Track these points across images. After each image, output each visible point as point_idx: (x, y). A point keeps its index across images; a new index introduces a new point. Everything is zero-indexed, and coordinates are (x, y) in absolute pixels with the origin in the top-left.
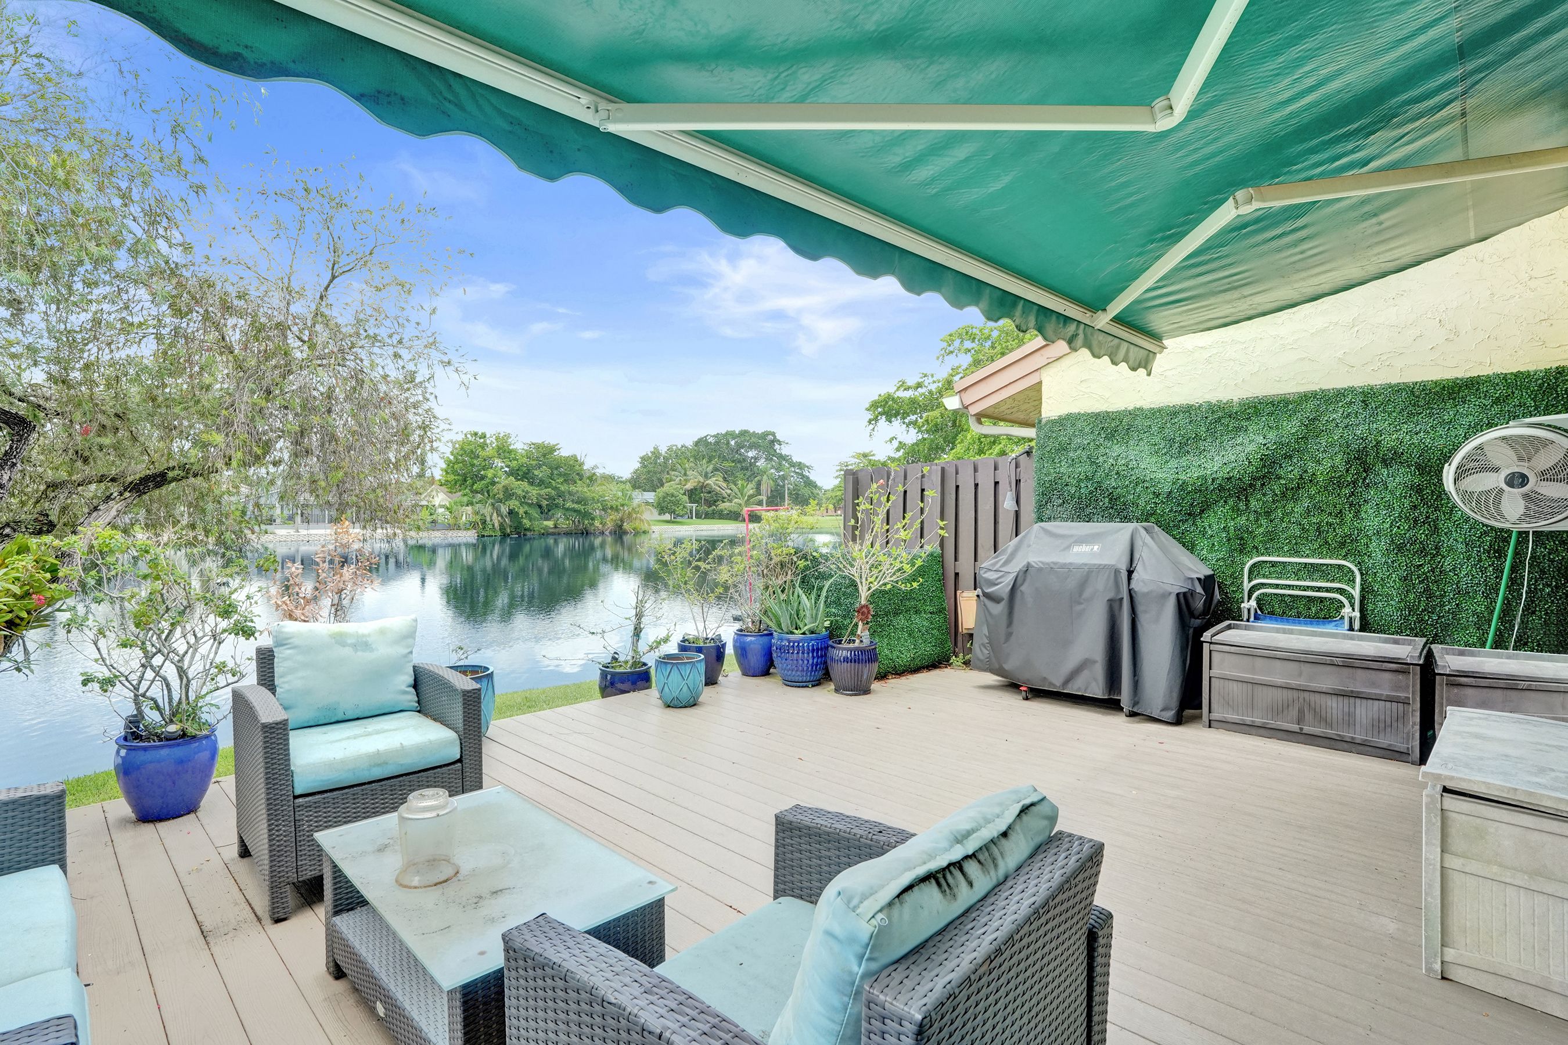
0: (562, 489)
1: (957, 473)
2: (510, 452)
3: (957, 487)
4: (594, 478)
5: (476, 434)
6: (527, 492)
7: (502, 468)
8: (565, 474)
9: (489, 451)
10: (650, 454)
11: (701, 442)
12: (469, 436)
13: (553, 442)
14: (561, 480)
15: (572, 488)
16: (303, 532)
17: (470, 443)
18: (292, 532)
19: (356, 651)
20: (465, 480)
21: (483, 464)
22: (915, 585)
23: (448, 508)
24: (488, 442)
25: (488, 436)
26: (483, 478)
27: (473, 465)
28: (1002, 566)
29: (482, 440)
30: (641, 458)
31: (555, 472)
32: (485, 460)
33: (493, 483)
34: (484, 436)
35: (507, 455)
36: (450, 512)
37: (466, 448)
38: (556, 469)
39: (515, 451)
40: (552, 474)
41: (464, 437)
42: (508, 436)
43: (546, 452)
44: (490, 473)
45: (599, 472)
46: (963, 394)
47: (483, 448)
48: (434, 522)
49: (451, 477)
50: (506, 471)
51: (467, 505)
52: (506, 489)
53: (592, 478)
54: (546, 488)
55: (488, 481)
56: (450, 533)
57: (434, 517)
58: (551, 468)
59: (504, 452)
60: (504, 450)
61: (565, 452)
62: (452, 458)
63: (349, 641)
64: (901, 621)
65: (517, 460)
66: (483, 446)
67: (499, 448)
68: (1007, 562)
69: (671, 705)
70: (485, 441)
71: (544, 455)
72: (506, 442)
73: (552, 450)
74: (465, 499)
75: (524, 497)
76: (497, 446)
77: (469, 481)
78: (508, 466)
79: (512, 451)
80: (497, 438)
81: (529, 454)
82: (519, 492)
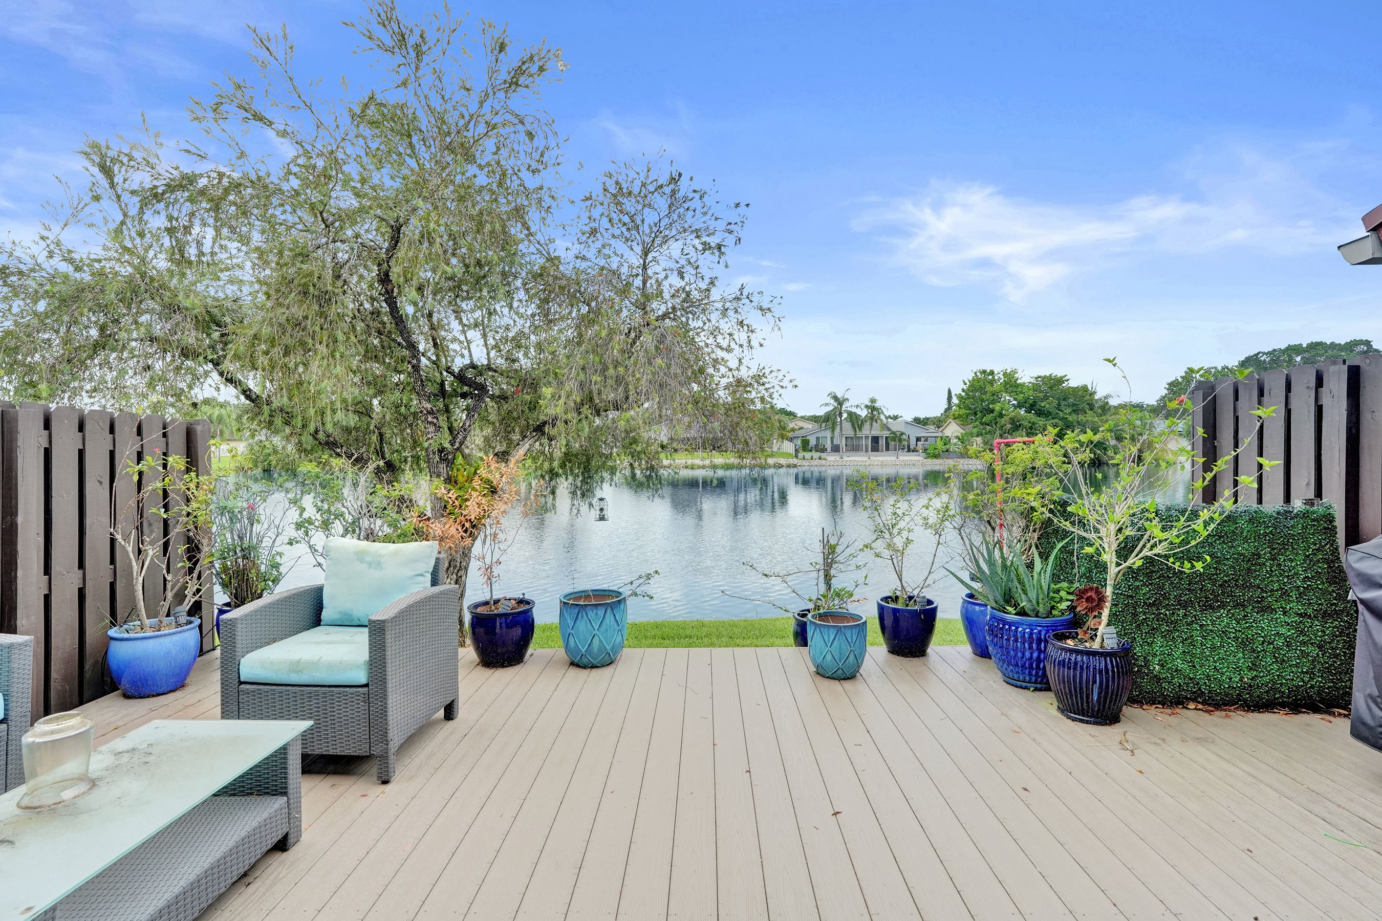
0: (1070, 418)
2: (1017, 386)
4: (1107, 407)
5: (984, 372)
6: (1034, 423)
7: (1010, 401)
8: (1074, 405)
9: (997, 386)
10: (1180, 380)
12: (978, 374)
13: (1060, 374)
14: (1069, 410)
15: (1081, 417)
16: (845, 459)
17: (979, 380)
18: (838, 458)
20: (976, 414)
21: (992, 398)
23: (959, 439)
24: (996, 378)
25: (996, 373)
26: (992, 411)
27: (983, 401)
29: (990, 377)
30: (1168, 384)
31: (1063, 403)
32: (993, 395)
33: (1001, 415)
34: (992, 373)
35: (1015, 389)
36: (962, 442)
37: (976, 384)
38: (1064, 400)
39: (1022, 385)
40: (1059, 405)
41: (974, 375)
42: (1015, 372)
43: (1054, 383)
44: (997, 407)
45: (1113, 402)
47: (992, 385)
48: (947, 451)
49: (963, 412)
50: (1014, 405)
51: (977, 436)
52: (1013, 421)
53: (1105, 408)
54: (1053, 418)
55: (996, 413)
56: (962, 461)
57: (947, 447)
58: (1058, 399)
59: (1012, 386)
60: (1011, 383)
61: (1074, 383)
62: (963, 394)
65: (1024, 393)
66: (992, 383)
67: (1006, 383)
70: (993, 377)
71: (1051, 388)
72: (1013, 377)
73: (1060, 381)
74: (975, 431)
75: (1031, 428)
76: (1005, 381)
77: (979, 414)
78: (1015, 399)
79: (1020, 384)
80: (1005, 374)
81: (1036, 388)
82: (1026, 423)
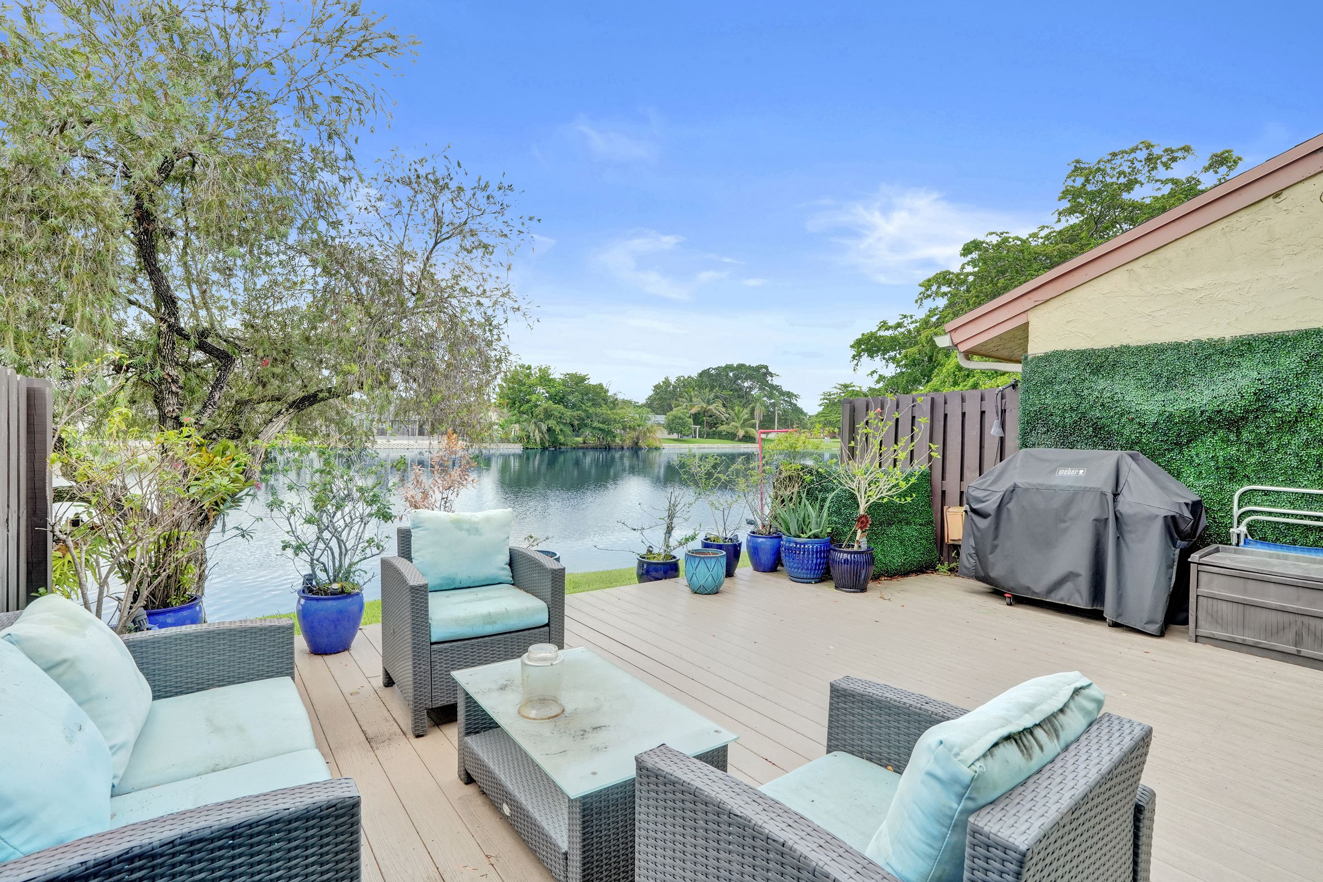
0: (590, 411)
1: (945, 403)
2: (550, 380)
3: (946, 415)
5: (524, 366)
6: (563, 414)
7: (543, 393)
8: (593, 400)
9: (533, 380)
10: (662, 384)
11: (705, 374)
12: (518, 368)
13: (584, 373)
14: (589, 404)
15: (598, 410)
16: (392, 442)
17: (518, 373)
18: (385, 441)
19: (470, 534)
20: (514, 403)
21: (529, 390)
22: (909, 499)
23: (501, 425)
24: (533, 372)
25: (533, 368)
26: (528, 401)
27: (520, 391)
28: (990, 485)
29: (528, 371)
30: (654, 387)
31: (585, 397)
32: (530, 387)
33: (536, 406)
34: (529, 368)
35: (548, 383)
36: (503, 428)
37: (516, 377)
38: (586, 395)
39: (553, 380)
40: (583, 399)
41: (515, 369)
42: (548, 368)
43: (578, 380)
44: (534, 398)
45: (620, 397)
46: (953, 333)
47: (529, 379)
48: (490, 435)
49: (504, 401)
50: (546, 396)
51: (516, 423)
52: (546, 410)
53: (615, 403)
54: (577, 410)
55: (532, 403)
56: (502, 446)
57: (490, 432)
58: (582, 394)
59: (545, 380)
60: (545, 379)
61: (593, 381)
62: (505, 385)
63: (465, 527)
64: (893, 530)
65: (555, 387)
66: (528, 376)
67: (541, 377)
68: (994, 482)
69: (698, 591)
70: (530, 372)
71: (576, 384)
72: (547, 373)
73: (583, 379)
74: (514, 418)
75: (560, 418)
76: (540, 375)
77: (518, 404)
78: (547, 392)
79: (551, 380)
80: (540, 370)
81: (564, 383)
82: (556, 414)
